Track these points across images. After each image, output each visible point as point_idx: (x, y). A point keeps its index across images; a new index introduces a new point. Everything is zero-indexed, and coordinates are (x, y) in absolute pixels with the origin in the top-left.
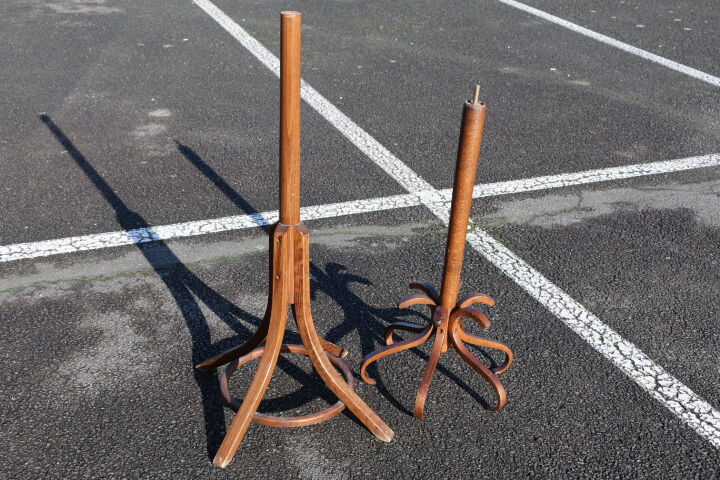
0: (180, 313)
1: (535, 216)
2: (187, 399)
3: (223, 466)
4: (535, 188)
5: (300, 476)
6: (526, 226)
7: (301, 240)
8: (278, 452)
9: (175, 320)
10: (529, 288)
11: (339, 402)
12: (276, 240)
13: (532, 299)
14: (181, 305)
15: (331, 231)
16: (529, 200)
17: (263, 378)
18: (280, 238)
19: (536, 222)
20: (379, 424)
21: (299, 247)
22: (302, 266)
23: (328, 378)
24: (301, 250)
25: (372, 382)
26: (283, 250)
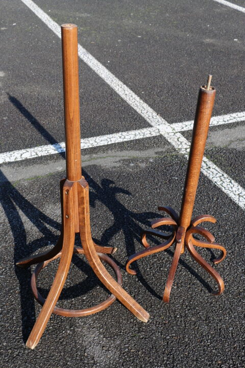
0: (7, 220)
1: (231, 142)
2: (9, 290)
3: (33, 348)
4: (230, 122)
5: (86, 354)
6: (226, 149)
7: (83, 192)
8: (71, 333)
9: (3, 226)
10: (231, 195)
11: (112, 295)
12: (65, 192)
13: (234, 204)
14: (8, 214)
15: (105, 155)
16: (227, 130)
17: (59, 284)
18: (68, 191)
19: (232, 146)
20: (139, 310)
21: (81, 196)
22: (84, 208)
23: (104, 280)
24: (83, 198)
25: (133, 273)
26: (70, 199)
